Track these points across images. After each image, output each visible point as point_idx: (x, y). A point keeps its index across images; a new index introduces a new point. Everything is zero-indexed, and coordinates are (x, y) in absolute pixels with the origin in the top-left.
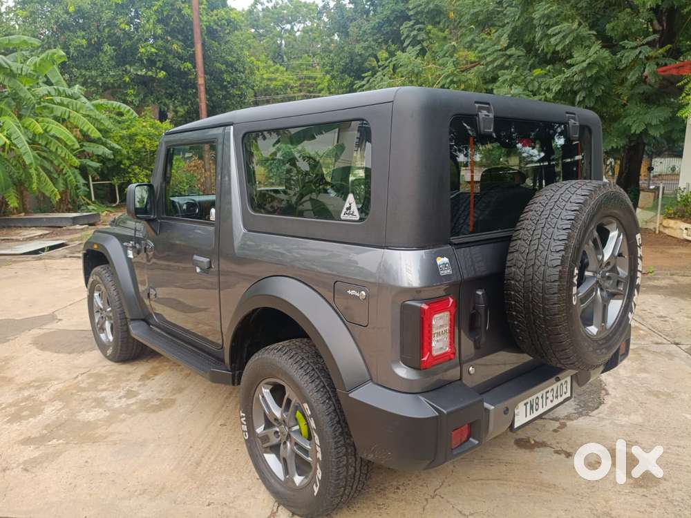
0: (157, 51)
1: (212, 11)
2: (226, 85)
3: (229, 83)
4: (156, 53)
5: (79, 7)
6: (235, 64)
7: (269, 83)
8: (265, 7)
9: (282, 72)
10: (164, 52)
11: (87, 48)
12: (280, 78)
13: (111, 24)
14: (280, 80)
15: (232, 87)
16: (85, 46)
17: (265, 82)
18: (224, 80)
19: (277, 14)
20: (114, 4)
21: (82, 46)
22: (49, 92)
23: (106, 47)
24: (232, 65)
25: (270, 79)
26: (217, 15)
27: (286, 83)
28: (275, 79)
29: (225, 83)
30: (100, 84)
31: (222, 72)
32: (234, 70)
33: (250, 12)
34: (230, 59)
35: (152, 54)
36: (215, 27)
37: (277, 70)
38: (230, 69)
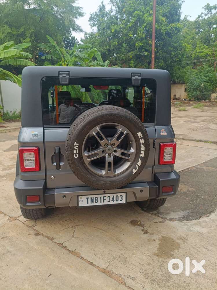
0: (142, 44)
1: (169, 24)
2: (172, 57)
3: (174, 55)
4: (142, 46)
5: (116, 30)
6: (177, 47)
7: (199, 54)
8: (203, 18)
9: (206, 49)
10: (146, 45)
11: (117, 45)
12: (204, 51)
13: (126, 35)
14: (205, 52)
15: (175, 57)
16: (116, 45)
17: (197, 54)
18: (171, 55)
19: (209, 21)
20: (128, 27)
21: (115, 45)
22: (94, 64)
23: (124, 45)
24: (175, 47)
25: (200, 52)
26: (171, 26)
27: (207, 54)
28: (202, 52)
29: (172, 56)
30: (121, 60)
31: (171, 51)
32: (177, 50)
33: (196, 22)
34: (176, 45)
35: (140, 46)
36: (170, 31)
37: (204, 48)
38: (175, 49)
